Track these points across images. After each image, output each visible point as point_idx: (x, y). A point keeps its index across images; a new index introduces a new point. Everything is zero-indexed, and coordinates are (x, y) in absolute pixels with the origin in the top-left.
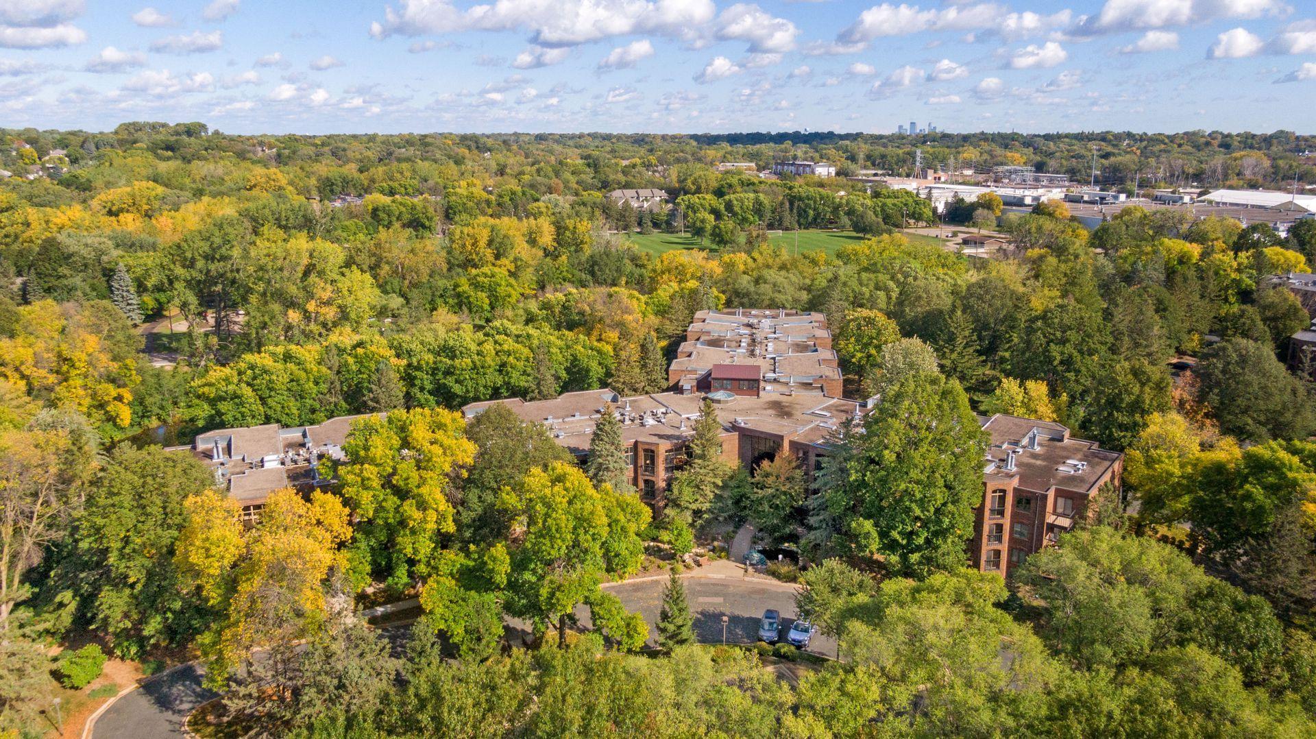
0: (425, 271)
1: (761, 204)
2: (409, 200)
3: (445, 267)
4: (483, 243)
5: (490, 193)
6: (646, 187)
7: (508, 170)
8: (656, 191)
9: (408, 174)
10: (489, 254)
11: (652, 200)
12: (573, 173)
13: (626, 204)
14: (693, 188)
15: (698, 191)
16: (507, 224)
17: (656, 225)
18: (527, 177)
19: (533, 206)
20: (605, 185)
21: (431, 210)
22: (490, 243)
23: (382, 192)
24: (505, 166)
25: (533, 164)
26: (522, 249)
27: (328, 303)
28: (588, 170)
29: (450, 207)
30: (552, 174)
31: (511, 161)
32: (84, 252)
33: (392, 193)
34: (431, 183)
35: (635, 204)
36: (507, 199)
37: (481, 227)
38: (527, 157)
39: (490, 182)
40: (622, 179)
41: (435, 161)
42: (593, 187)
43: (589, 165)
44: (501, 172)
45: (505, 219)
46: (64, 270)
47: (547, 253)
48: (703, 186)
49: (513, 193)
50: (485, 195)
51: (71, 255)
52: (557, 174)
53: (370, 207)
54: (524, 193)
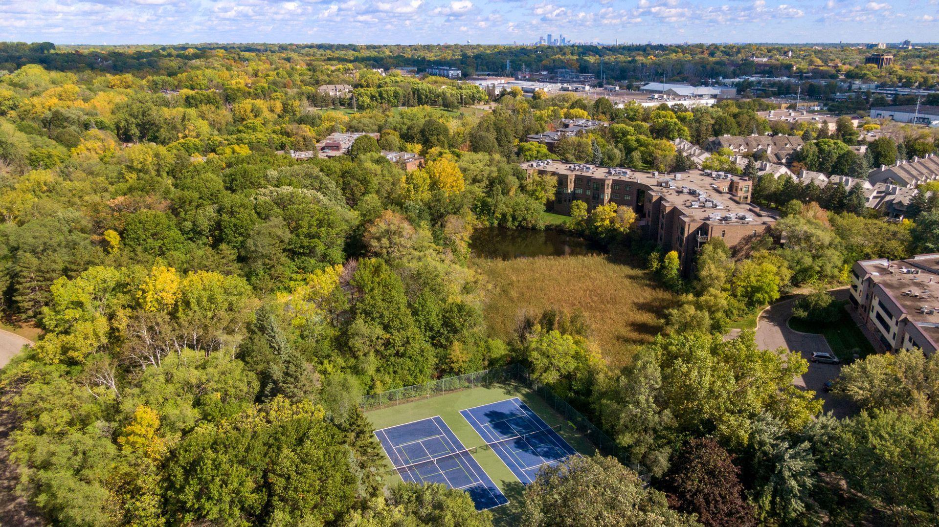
0: (224, 123)
1: (398, 93)
2: (204, 92)
3: (232, 121)
4: (249, 110)
5: (250, 87)
6: (341, 83)
7: (260, 74)
8: (346, 86)
9: (200, 77)
10: (251, 115)
11: (343, 91)
12: (300, 75)
13: (327, 94)
14: (365, 84)
15: (368, 86)
16: (259, 103)
17: (342, 104)
18: (271, 78)
19: (274, 95)
20: (318, 83)
21: (218, 98)
22: (252, 111)
23: (187, 87)
24: (258, 71)
25: (276, 69)
26: (266, 114)
27: (193, 130)
28: (309, 73)
29: (228, 96)
30: (287, 76)
31: (260, 68)
32: (73, 116)
33: (192, 88)
34: (214, 82)
35: (332, 94)
36: (259, 91)
37: (247, 104)
38: (271, 64)
39: (250, 81)
40: (327, 79)
41: (214, 68)
42: (309, 84)
43: (310, 70)
44: (256, 75)
45: (258, 100)
46: (65, 124)
47: (279, 116)
48: (370, 82)
49: (263, 88)
50: (247, 89)
51: (68, 118)
52: (290, 75)
53: (184, 97)
54: (269, 88)
